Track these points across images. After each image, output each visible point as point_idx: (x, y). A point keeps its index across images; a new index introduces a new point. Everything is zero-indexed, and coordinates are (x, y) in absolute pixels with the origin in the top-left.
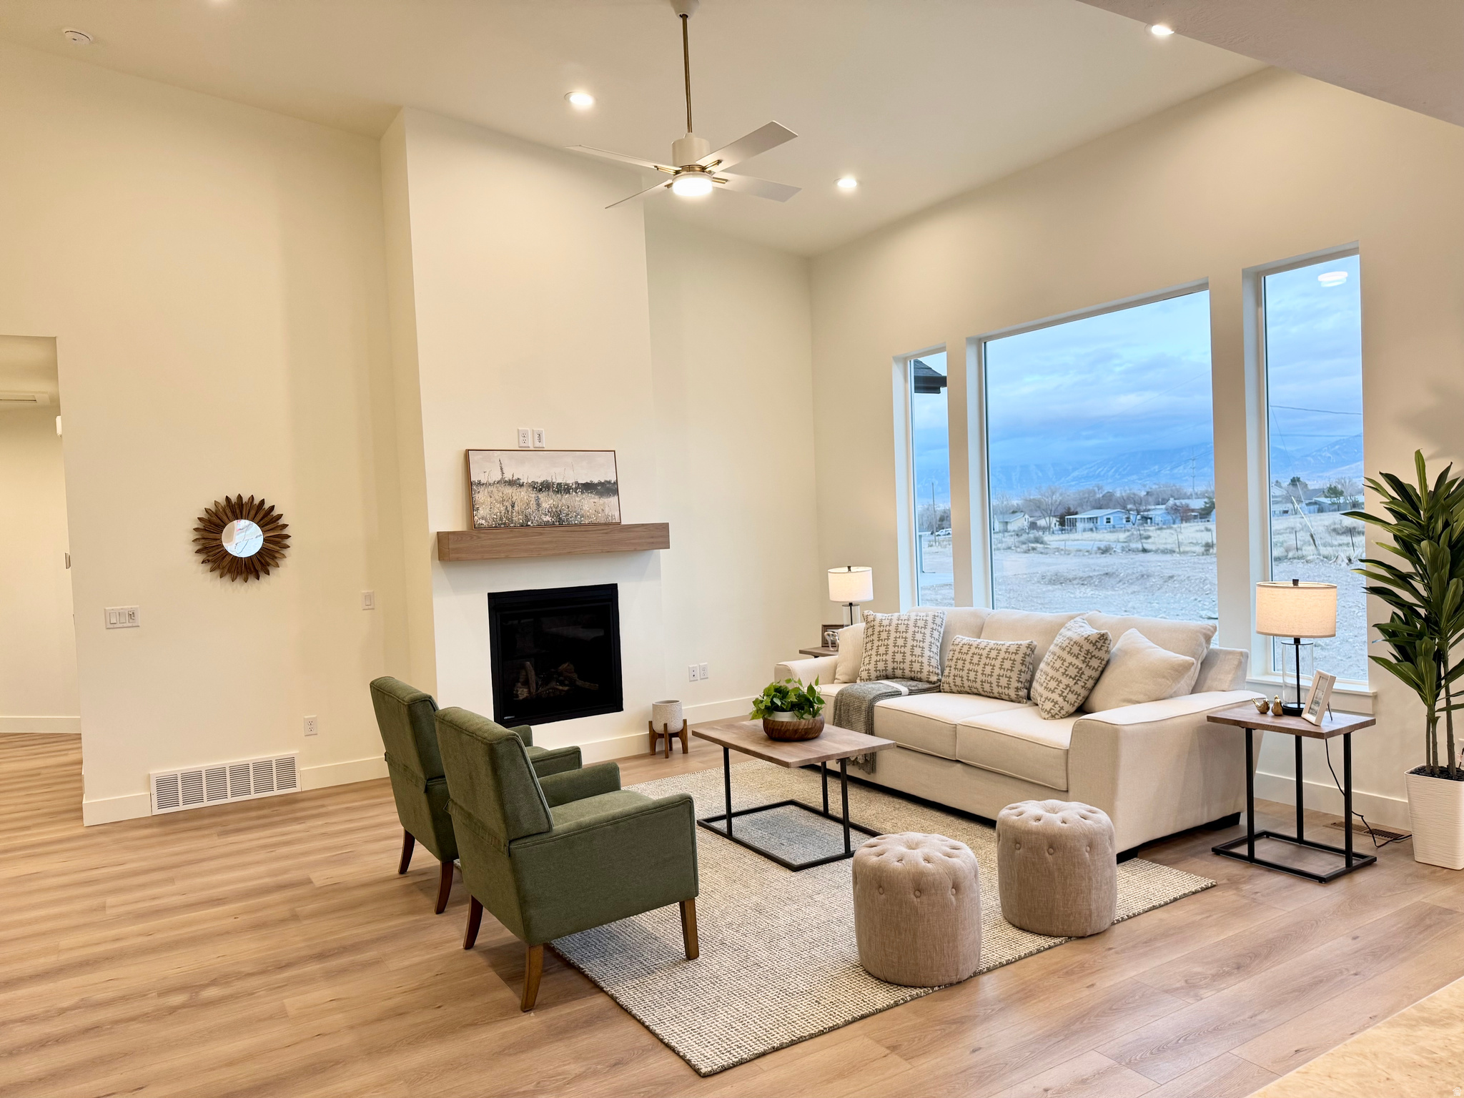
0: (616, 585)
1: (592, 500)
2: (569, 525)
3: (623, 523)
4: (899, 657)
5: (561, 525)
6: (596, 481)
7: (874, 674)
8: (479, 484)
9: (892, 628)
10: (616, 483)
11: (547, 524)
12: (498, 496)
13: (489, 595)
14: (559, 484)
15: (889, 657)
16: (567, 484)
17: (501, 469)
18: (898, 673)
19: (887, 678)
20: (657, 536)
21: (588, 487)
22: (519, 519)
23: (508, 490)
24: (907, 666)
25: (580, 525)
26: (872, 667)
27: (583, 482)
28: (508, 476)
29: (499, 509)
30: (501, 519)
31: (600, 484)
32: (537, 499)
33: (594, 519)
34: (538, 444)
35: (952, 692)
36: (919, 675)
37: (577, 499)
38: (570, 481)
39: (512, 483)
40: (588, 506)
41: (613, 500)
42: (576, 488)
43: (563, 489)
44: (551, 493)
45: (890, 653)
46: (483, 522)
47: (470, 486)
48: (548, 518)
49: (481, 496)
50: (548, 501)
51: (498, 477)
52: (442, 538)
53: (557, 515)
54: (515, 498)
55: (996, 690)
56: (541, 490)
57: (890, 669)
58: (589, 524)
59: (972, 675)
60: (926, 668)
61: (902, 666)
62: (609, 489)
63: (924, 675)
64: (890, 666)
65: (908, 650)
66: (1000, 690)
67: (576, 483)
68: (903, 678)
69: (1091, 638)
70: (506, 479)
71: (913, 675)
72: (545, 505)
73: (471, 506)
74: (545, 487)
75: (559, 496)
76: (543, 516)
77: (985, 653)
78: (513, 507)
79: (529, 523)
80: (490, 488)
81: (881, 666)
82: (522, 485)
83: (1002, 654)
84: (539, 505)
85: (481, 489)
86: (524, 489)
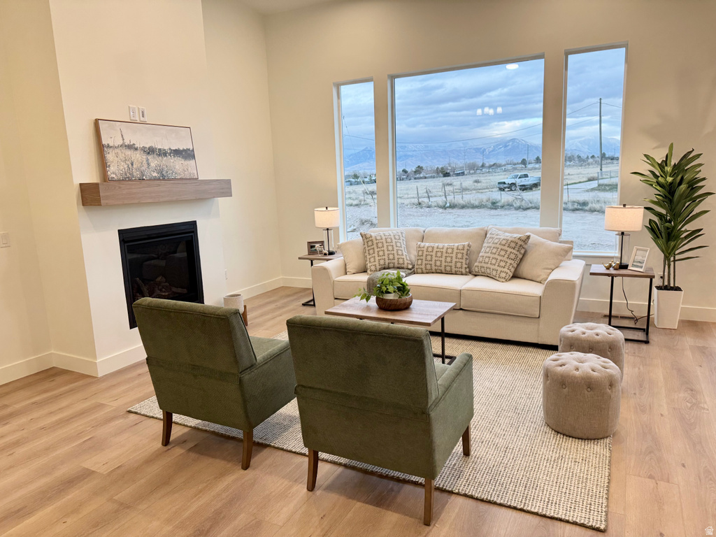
0: (195, 221)
1: (181, 162)
2: (169, 180)
3: (200, 179)
4: (391, 257)
5: (164, 179)
6: (181, 149)
7: (378, 267)
8: (108, 146)
9: (384, 241)
10: (193, 150)
11: (155, 179)
12: (121, 156)
13: (119, 231)
14: (160, 149)
15: (386, 257)
16: (164, 150)
17: (122, 136)
18: (391, 265)
19: (384, 269)
20: (224, 189)
21: (177, 153)
22: (137, 174)
23: (129, 152)
24: (396, 261)
25: (175, 179)
26: (377, 263)
27: (174, 149)
28: (127, 142)
29: (123, 166)
30: (126, 174)
31: (184, 150)
32: (147, 160)
33: (182, 176)
34: (142, 119)
35: (423, 273)
36: (403, 266)
37: (172, 161)
38: (166, 148)
39: (131, 147)
40: (178, 166)
41: (192, 162)
42: (170, 154)
43: (162, 153)
44: (155, 156)
45: (386, 254)
46: (114, 176)
47: (101, 149)
48: (155, 174)
49: (110, 156)
50: (155, 161)
51: (120, 142)
52: (83, 187)
53: (161, 172)
54: (133, 158)
55: (454, 270)
56: (149, 153)
57: (387, 264)
58: (181, 179)
59: (438, 263)
60: (406, 262)
61: (393, 261)
62: (188, 154)
63: (405, 266)
64: (387, 262)
65: (395, 252)
66: (457, 269)
67: (170, 149)
68: (394, 268)
69: (522, 238)
70: (126, 144)
71: (399, 266)
72: (153, 165)
73: (103, 164)
74: (150, 151)
75: (160, 158)
76: (152, 173)
77: (444, 250)
78: (132, 165)
79: (144, 178)
80: (117, 151)
81: (382, 262)
82: (136, 149)
83: (455, 251)
84: (148, 164)
85: (110, 150)
86: (138, 152)
